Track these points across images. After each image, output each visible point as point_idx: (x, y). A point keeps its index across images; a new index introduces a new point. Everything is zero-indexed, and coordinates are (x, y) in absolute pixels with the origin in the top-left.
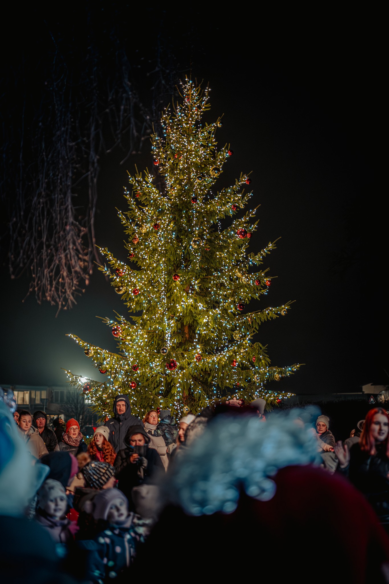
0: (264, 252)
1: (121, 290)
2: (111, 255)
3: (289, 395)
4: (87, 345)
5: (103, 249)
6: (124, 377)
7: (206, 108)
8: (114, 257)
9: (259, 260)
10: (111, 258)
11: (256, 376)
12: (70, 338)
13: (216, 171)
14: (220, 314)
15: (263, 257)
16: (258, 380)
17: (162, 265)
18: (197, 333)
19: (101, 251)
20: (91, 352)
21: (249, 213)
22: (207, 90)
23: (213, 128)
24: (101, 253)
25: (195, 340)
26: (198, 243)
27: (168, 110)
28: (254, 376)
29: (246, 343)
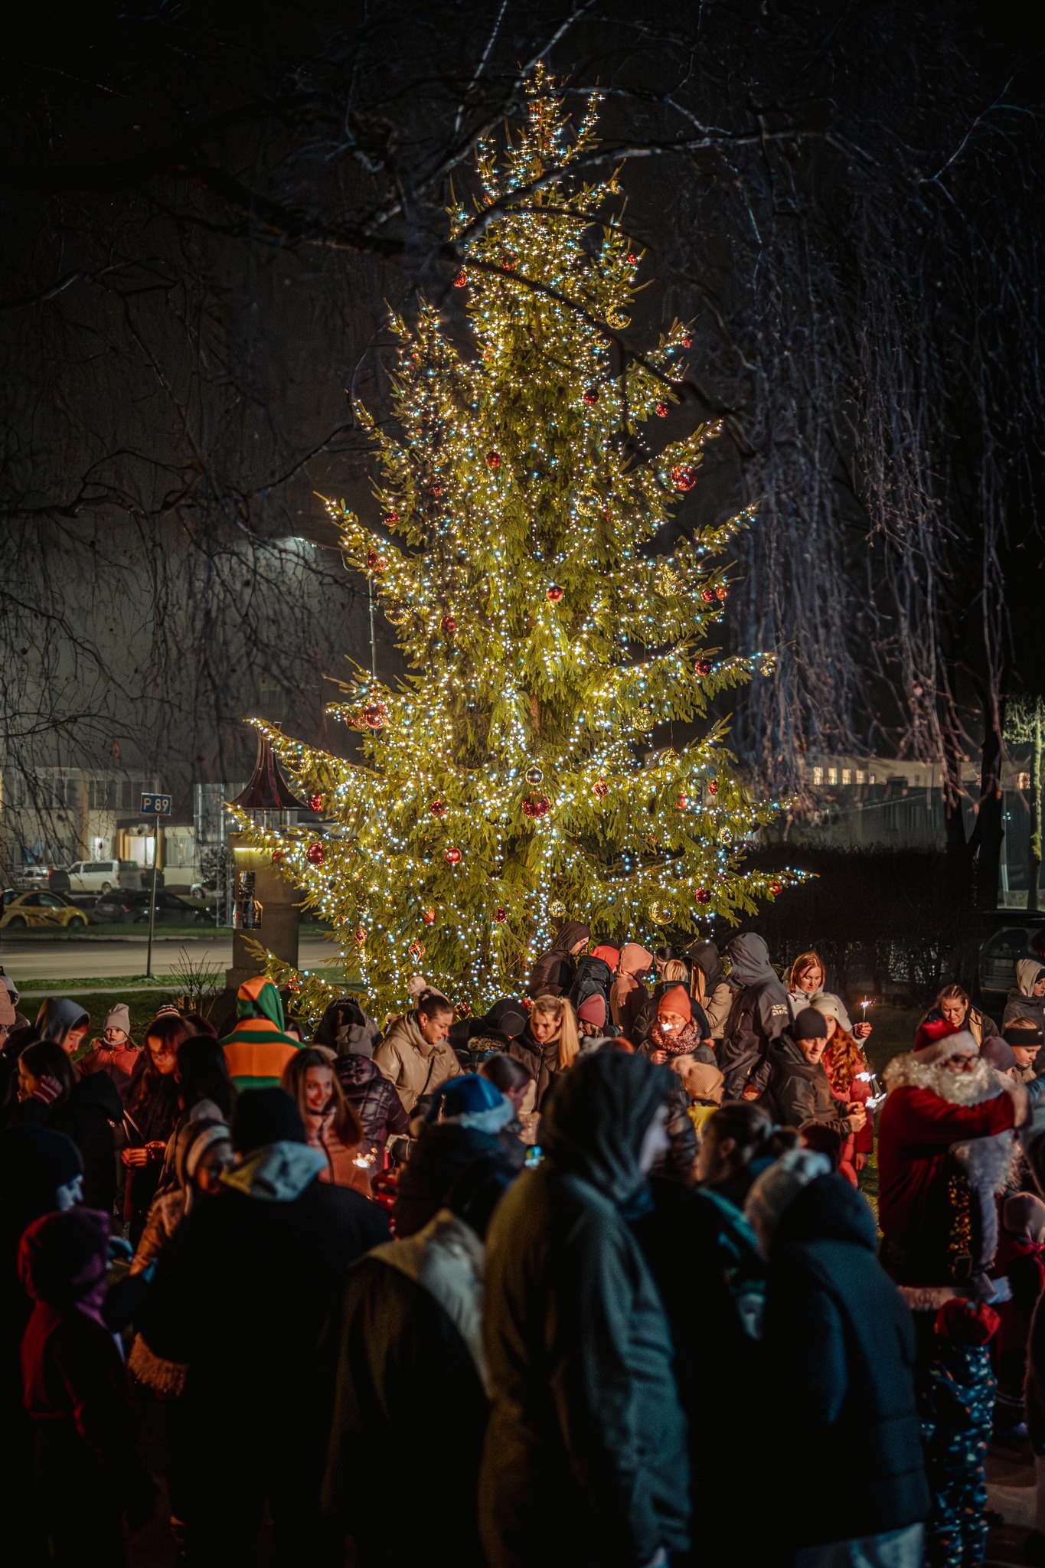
0: (735, 524)
1: (401, 616)
2: (353, 518)
3: (802, 874)
4: (297, 745)
5: (334, 503)
6: (386, 824)
7: (587, 144)
8: (362, 524)
9: (721, 545)
10: (354, 526)
11: (722, 831)
12: (254, 727)
13: (622, 316)
14: (644, 680)
15: (732, 535)
16: (727, 839)
17: (498, 554)
18: (578, 723)
19: (329, 509)
20: (305, 764)
21: (706, 429)
22: (595, 97)
23: (601, 196)
24: (328, 514)
25: (572, 740)
26: (591, 503)
27: (487, 144)
28: (718, 831)
29: (704, 752)
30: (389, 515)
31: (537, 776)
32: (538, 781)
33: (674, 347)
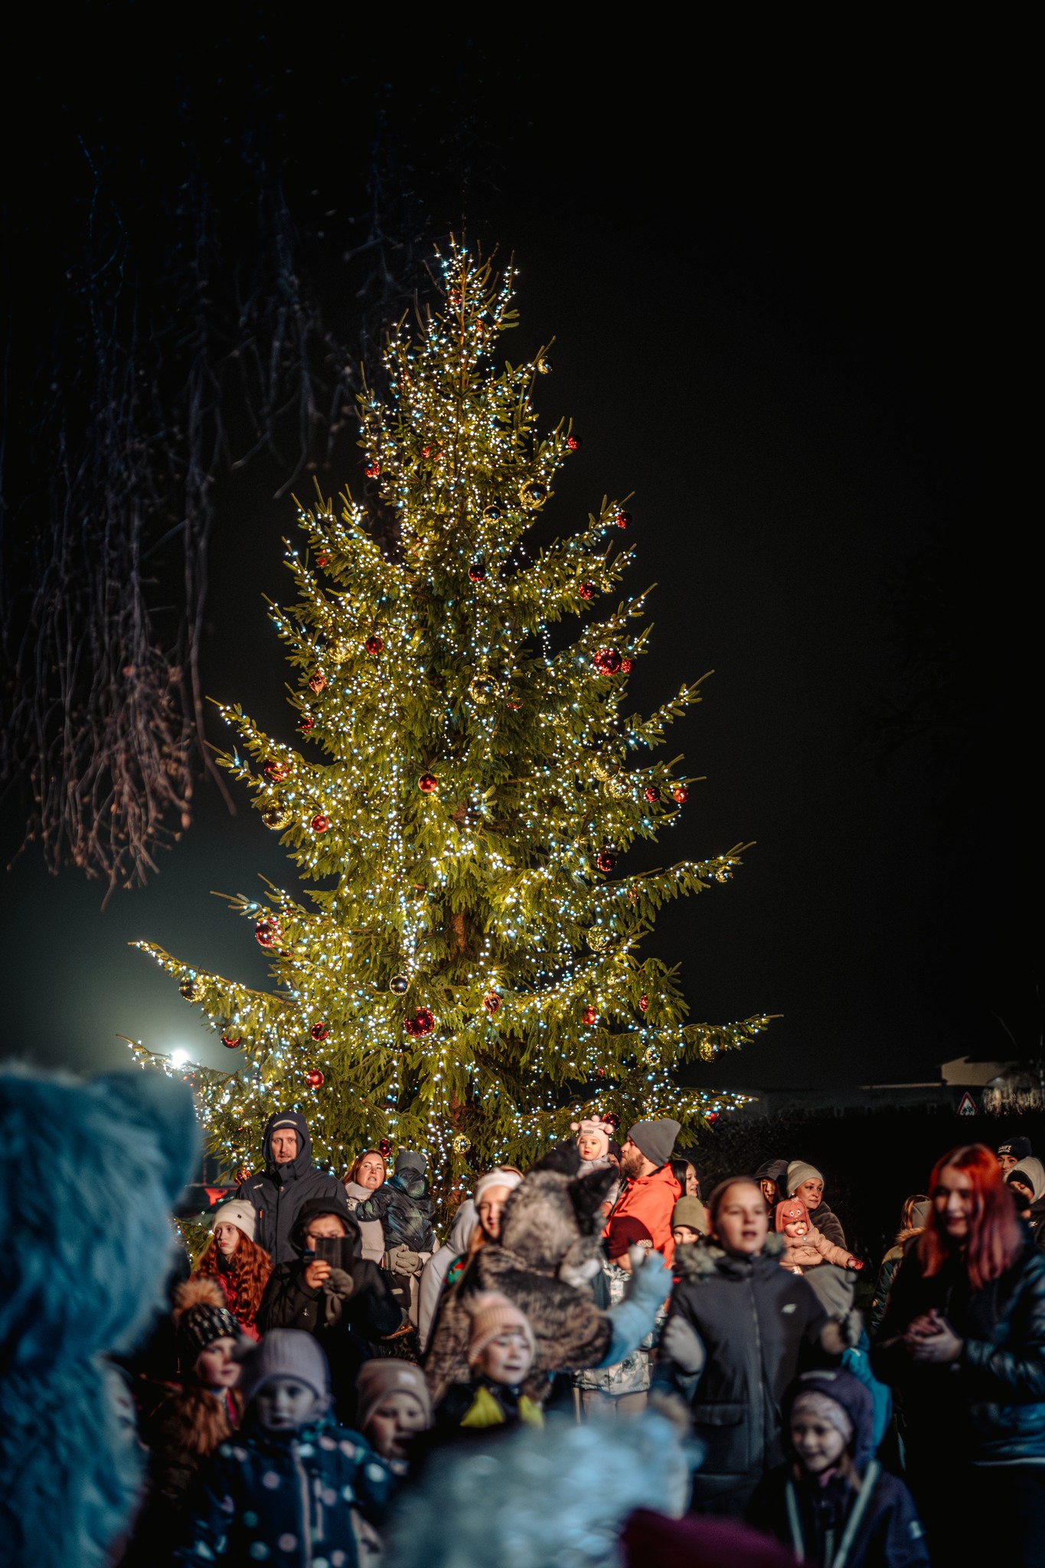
0: (669, 712)
1: (279, 820)
2: (251, 724)
3: (740, 1099)
4: (188, 969)
5: (228, 708)
6: (289, 1056)
7: (505, 321)
8: (260, 729)
9: (655, 735)
10: (250, 731)
11: (649, 1051)
12: (141, 952)
13: (535, 494)
14: (549, 882)
15: (666, 725)
16: (654, 1059)
17: (390, 750)
18: (488, 933)
19: (223, 714)
20: (198, 990)
21: (627, 606)
22: (510, 273)
23: (526, 376)
24: (223, 719)
25: (482, 954)
26: (487, 689)
27: (403, 330)
28: (645, 1050)
29: (621, 961)
30: (305, 722)
31: (401, 985)
32: (403, 990)
33: (606, 528)
